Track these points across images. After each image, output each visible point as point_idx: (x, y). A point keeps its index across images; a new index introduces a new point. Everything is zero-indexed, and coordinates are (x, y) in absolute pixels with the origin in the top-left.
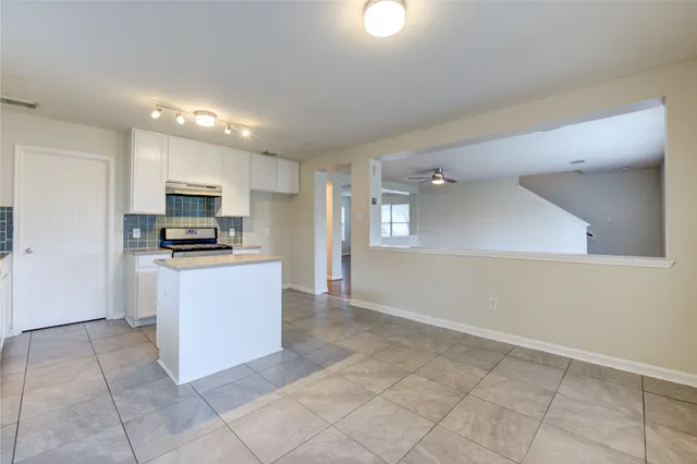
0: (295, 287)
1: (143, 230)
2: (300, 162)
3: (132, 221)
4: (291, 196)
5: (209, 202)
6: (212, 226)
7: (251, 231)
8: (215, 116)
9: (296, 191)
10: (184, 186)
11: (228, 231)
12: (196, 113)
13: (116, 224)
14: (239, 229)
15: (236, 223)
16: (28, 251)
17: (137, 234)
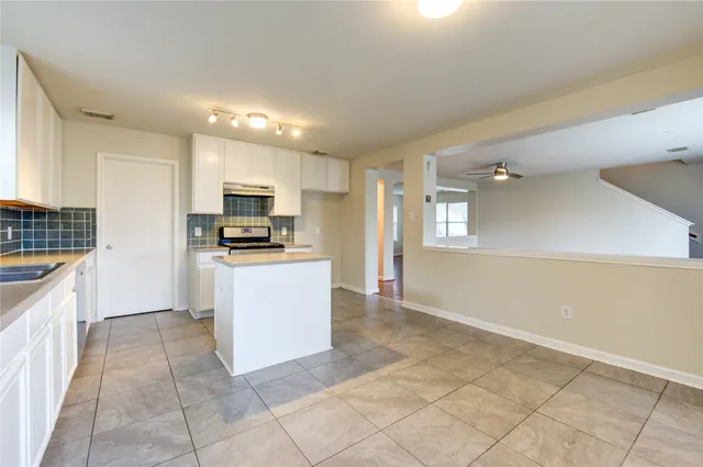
0: (344, 286)
1: (204, 229)
2: (350, 160)
3: (195, 220)
4: (341, 196)
5: (262, 202)
6: (266, 225)
7: (302, 229)
8: (266, 117)
9: (346, 189)
10: (240, 187)
11: (281, 229)
12: (249, 115)
13: (181, 223)
14: (291, 229)
15: (288, 222)
16: (108, 247)
17: (198, 232)
